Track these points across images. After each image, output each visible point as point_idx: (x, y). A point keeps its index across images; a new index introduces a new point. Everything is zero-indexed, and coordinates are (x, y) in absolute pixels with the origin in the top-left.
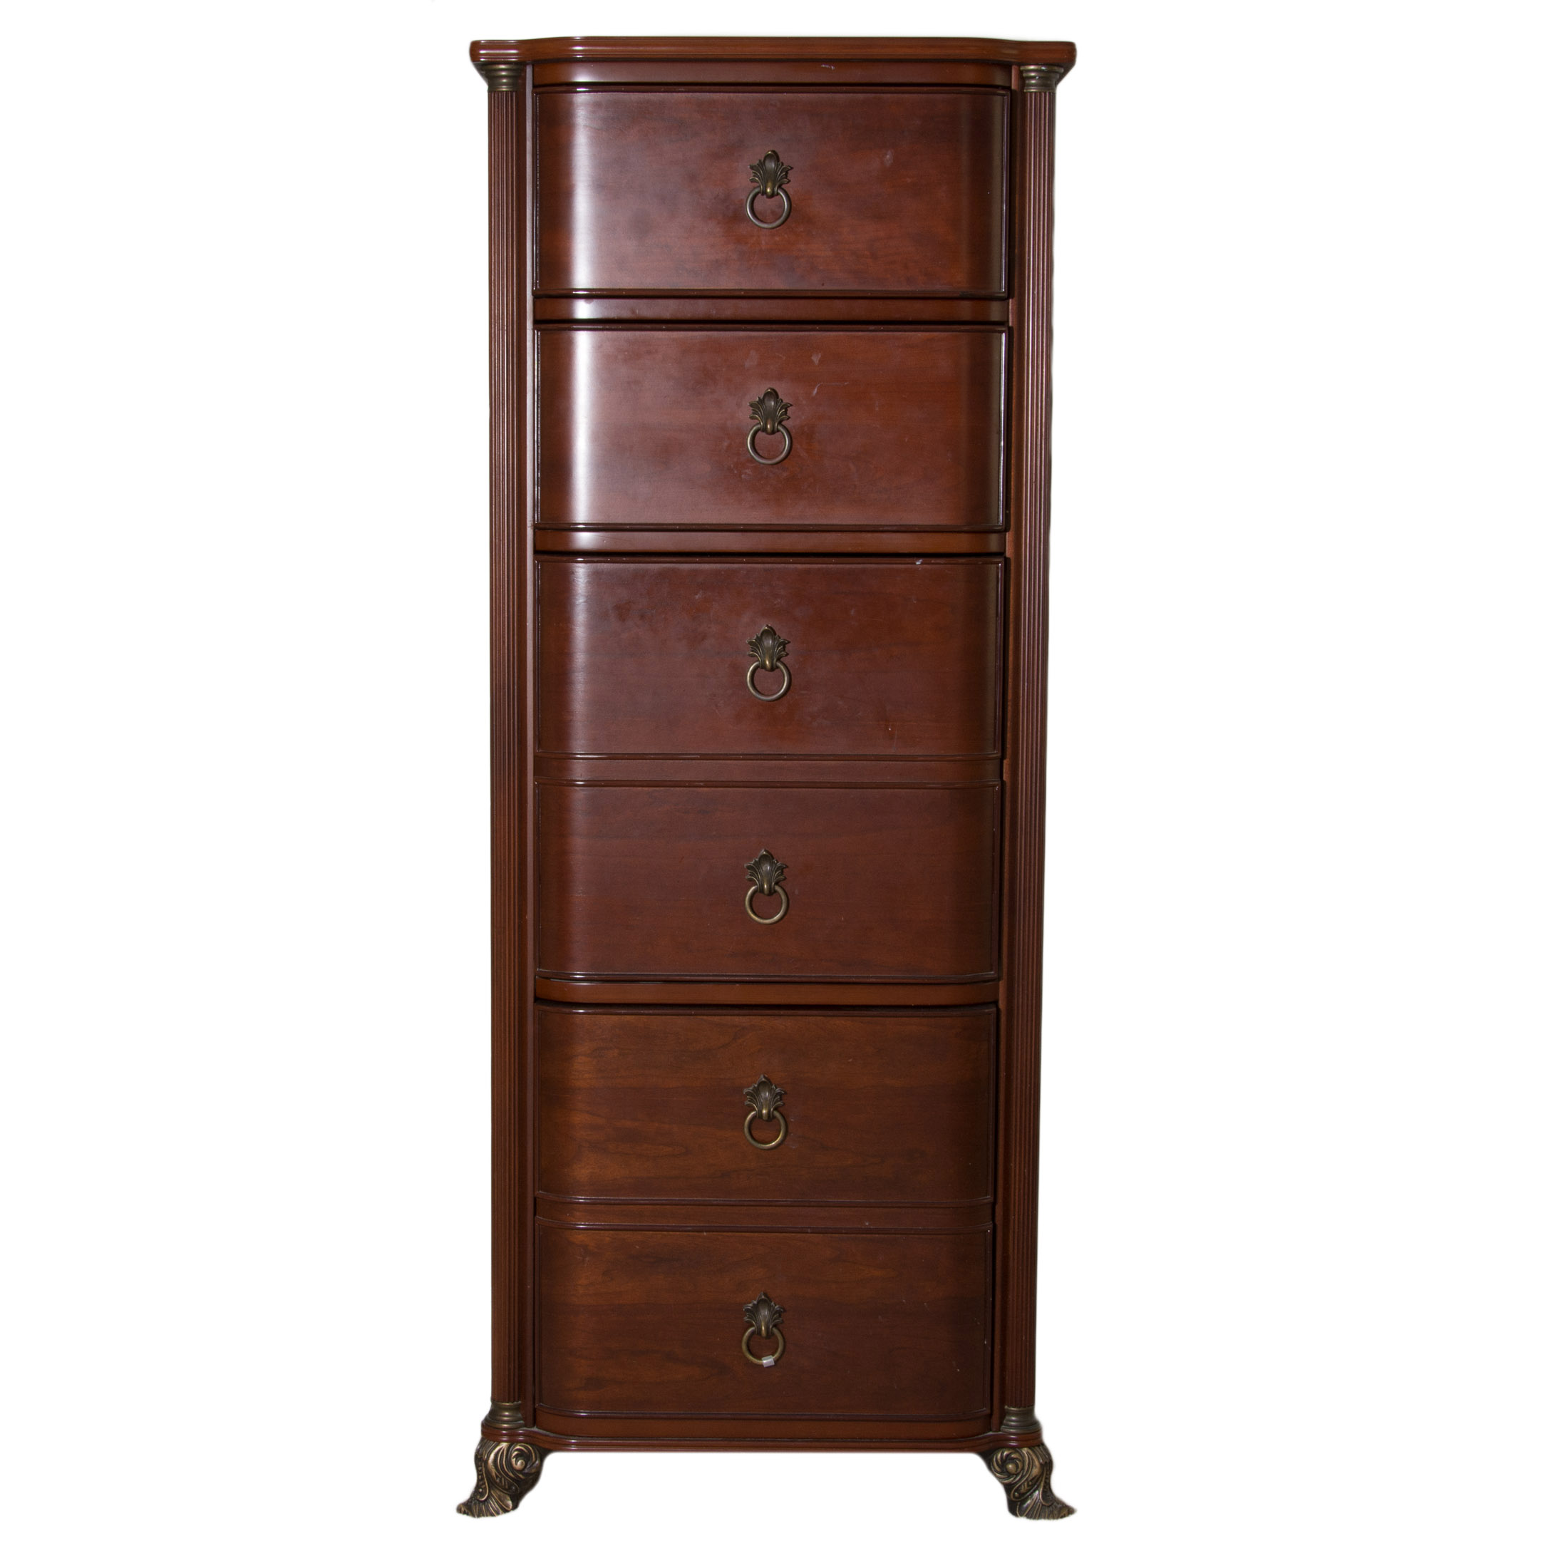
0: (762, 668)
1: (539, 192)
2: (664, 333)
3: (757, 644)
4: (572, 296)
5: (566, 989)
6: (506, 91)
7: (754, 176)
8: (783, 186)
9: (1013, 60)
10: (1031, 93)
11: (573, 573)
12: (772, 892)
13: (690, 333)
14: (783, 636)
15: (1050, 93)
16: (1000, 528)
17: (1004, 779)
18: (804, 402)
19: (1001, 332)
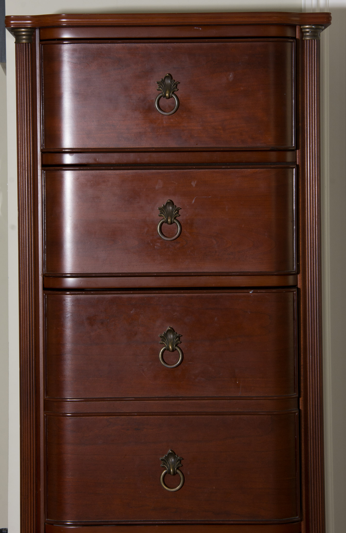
0: (168, 350)
1: (43, 97)
2: (112, 171)
3: (164, 337)
4: (62, 152)
5: (62, 531)
6: (25, 43)
7: (159, 87)
8: (175, 93)
9: (296, 23)
10: (307, 40)
11: (64, 300)
12: (175, 473)
13: (126, 171)
14: (179, 332)
15: (317, 40)
16: (294, 273)
17: (300, 408)
18: (188, 207)
19: (293, 168)
